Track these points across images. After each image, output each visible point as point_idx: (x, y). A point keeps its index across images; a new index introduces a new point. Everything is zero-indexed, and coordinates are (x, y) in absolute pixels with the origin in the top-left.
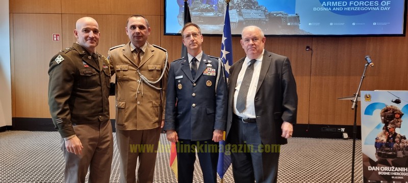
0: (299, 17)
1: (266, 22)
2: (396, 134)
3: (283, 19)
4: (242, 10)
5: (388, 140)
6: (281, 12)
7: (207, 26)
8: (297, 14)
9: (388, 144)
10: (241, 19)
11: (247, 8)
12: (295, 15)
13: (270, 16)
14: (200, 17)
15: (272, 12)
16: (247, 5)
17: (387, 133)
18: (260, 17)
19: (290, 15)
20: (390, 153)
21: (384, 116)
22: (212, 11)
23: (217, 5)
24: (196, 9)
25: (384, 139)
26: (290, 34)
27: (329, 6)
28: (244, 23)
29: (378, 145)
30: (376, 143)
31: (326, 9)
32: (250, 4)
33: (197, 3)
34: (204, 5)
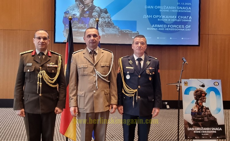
0: (139, 33)
1: (119, 36)
2: (203, 106)
3: (129, 34)
4: (104, 28)
5: (198, 111)
7: (82, 37)
9: (199, 113)
10: (104, 33)
11: (107, 27)
12: (136, 32)
13: (121, 32)
14: (78, 32)
15: (123, 30)
17: (198, 106)
18: (115, 33)
19: (133, 32)
20: (200, 119)
21: (196, 95)
23: (88, 25)
24: (75, 27)
25: (196, 110)
27: (156, 28)
28: (106, 36)
29: (193, 114)
30: (192, 112)
31: (155, 29)
32: (109, 24)
33: (76, 23)
34: (80, 24)
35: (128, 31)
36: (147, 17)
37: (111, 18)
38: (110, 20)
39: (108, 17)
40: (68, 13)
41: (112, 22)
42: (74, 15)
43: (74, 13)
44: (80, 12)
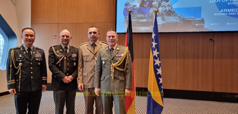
0: (204, 20)
1: (181, 24)
3: (192, 22)
4: (165, 17)
6: (191, 17)
7: (142, 27)
8: (202, 18)
10: (164, 22)
11: (168, 16)
13: (184, 20)
14: (137, 22)
15: (185, 18)
16: (168, 14)
18: (177, 21)
19: (197, 19)
22: (145, 18)
23: (148, 15)
24: (135, 17)
26: (198, 31)
27: (226, 12)
28: (166, 25)
31: (223, 14)
32: (170, 13)
33: (136, 14)
34: (140, 15)
35: (191, 18)
36: (214, 1)
37: (173, 6)
38: (171, 8)
39: (169, 5)
40: (128, 4)
41: (174, 10)
42: (134, 6)
43: (134, 4)
44: (140, 3)
